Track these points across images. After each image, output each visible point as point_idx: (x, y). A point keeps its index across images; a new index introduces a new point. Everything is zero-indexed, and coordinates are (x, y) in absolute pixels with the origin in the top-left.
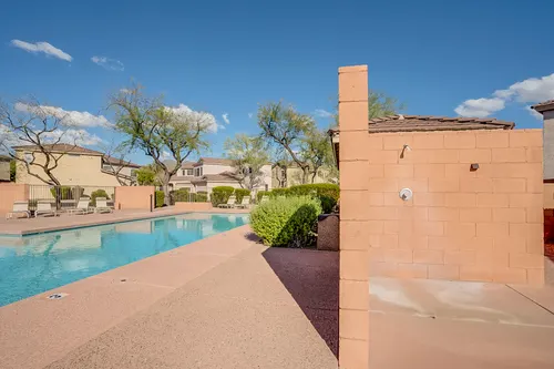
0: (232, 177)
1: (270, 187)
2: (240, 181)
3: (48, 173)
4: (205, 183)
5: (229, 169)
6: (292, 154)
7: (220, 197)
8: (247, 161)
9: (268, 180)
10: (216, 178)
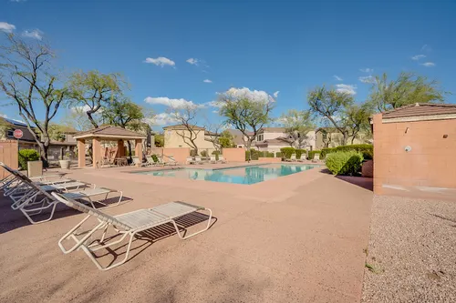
0: (284, 141)
1: (313, 148)
2: (291, 143)
3: (192, 142)
4: (266, 146)
5: (282, 135)
6: (333, 121)
7: (285, 154)
8: (297, 129)
9: (313, 143)
10: (272, 142)
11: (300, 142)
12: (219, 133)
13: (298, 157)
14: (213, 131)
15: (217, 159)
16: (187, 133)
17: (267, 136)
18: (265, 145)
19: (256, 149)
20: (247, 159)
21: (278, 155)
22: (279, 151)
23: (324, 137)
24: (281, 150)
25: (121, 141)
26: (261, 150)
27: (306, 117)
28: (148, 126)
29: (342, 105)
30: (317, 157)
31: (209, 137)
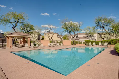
0: (85, 38)
1: (96, 40)
2: (88, 39)
3: (51, 38)
5: (85, 36)
7: (87, 43)
8: (90, 33)
9: (96, 38)
10: (81, 38)
11: (91, 38)
12: (62, 35)
13: (92, 44)
14: (60, 34)
15: (60, 44)
16: (50, 35)
17: (79, 36)
18: (79, 39)
19: (75, 40)
20: (72, 44)
21: (84, 43)
22: (84, 41)
23: (100, 36)
24: (85, 41)
25: (24, 38)
26: (77, 41)
27: (94, 29)
28: (39, 33)
29: (109, 24)
30: (100, 44)
31: (59, 37)
